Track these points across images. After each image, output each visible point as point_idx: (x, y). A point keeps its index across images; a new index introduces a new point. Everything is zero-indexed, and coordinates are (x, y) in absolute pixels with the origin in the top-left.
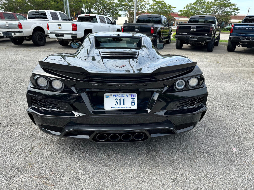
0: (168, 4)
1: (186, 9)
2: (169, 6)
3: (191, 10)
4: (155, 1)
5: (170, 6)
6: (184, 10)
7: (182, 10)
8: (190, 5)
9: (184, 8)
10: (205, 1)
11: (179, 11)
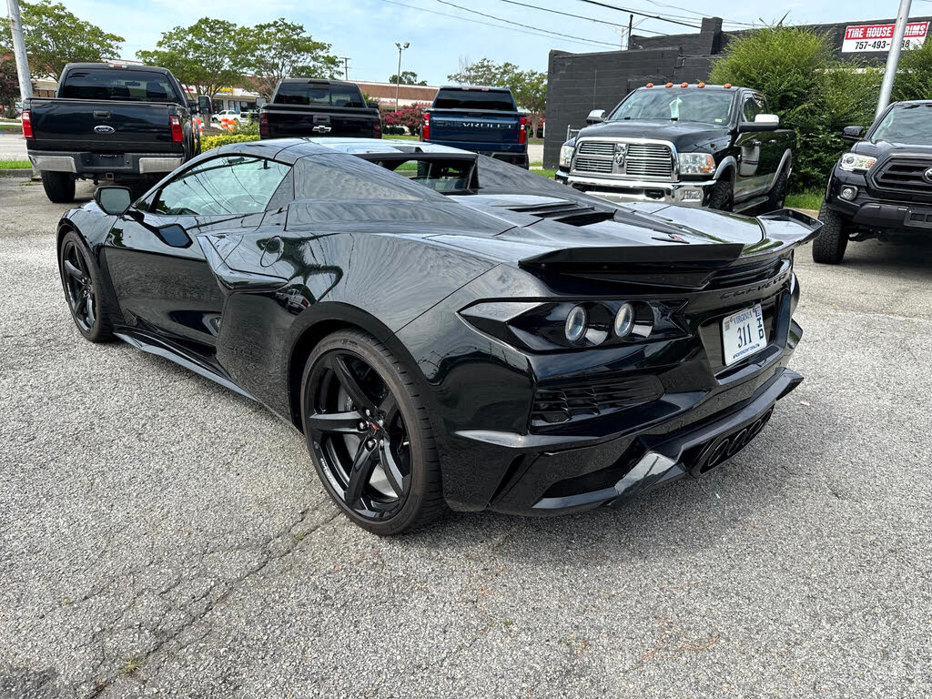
0: (88, 24)
1: (166, 49)
2: (88, 28)
3: (187, 53)
4: (24, 5)
5: (96, 32)
6: (159, 49)
7: (149, 52)
8: (180, 33)
9: (160, 44)
10: (231, 25)
11: (140, 54)
